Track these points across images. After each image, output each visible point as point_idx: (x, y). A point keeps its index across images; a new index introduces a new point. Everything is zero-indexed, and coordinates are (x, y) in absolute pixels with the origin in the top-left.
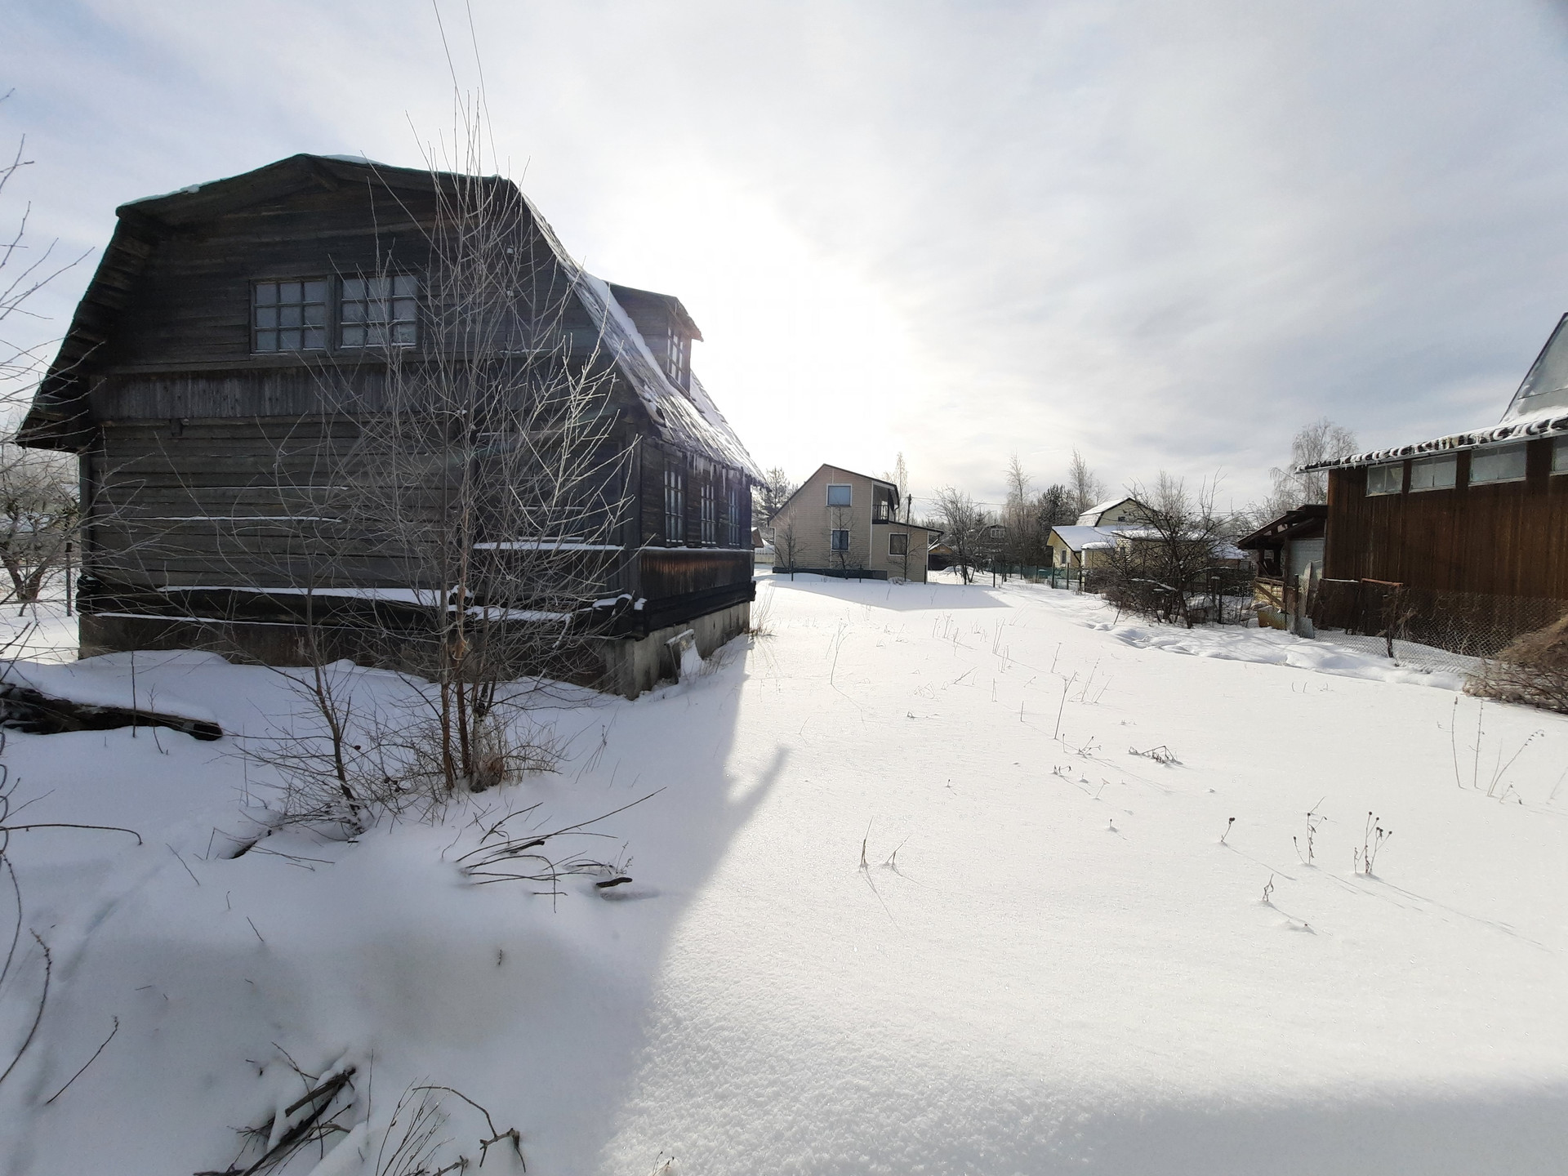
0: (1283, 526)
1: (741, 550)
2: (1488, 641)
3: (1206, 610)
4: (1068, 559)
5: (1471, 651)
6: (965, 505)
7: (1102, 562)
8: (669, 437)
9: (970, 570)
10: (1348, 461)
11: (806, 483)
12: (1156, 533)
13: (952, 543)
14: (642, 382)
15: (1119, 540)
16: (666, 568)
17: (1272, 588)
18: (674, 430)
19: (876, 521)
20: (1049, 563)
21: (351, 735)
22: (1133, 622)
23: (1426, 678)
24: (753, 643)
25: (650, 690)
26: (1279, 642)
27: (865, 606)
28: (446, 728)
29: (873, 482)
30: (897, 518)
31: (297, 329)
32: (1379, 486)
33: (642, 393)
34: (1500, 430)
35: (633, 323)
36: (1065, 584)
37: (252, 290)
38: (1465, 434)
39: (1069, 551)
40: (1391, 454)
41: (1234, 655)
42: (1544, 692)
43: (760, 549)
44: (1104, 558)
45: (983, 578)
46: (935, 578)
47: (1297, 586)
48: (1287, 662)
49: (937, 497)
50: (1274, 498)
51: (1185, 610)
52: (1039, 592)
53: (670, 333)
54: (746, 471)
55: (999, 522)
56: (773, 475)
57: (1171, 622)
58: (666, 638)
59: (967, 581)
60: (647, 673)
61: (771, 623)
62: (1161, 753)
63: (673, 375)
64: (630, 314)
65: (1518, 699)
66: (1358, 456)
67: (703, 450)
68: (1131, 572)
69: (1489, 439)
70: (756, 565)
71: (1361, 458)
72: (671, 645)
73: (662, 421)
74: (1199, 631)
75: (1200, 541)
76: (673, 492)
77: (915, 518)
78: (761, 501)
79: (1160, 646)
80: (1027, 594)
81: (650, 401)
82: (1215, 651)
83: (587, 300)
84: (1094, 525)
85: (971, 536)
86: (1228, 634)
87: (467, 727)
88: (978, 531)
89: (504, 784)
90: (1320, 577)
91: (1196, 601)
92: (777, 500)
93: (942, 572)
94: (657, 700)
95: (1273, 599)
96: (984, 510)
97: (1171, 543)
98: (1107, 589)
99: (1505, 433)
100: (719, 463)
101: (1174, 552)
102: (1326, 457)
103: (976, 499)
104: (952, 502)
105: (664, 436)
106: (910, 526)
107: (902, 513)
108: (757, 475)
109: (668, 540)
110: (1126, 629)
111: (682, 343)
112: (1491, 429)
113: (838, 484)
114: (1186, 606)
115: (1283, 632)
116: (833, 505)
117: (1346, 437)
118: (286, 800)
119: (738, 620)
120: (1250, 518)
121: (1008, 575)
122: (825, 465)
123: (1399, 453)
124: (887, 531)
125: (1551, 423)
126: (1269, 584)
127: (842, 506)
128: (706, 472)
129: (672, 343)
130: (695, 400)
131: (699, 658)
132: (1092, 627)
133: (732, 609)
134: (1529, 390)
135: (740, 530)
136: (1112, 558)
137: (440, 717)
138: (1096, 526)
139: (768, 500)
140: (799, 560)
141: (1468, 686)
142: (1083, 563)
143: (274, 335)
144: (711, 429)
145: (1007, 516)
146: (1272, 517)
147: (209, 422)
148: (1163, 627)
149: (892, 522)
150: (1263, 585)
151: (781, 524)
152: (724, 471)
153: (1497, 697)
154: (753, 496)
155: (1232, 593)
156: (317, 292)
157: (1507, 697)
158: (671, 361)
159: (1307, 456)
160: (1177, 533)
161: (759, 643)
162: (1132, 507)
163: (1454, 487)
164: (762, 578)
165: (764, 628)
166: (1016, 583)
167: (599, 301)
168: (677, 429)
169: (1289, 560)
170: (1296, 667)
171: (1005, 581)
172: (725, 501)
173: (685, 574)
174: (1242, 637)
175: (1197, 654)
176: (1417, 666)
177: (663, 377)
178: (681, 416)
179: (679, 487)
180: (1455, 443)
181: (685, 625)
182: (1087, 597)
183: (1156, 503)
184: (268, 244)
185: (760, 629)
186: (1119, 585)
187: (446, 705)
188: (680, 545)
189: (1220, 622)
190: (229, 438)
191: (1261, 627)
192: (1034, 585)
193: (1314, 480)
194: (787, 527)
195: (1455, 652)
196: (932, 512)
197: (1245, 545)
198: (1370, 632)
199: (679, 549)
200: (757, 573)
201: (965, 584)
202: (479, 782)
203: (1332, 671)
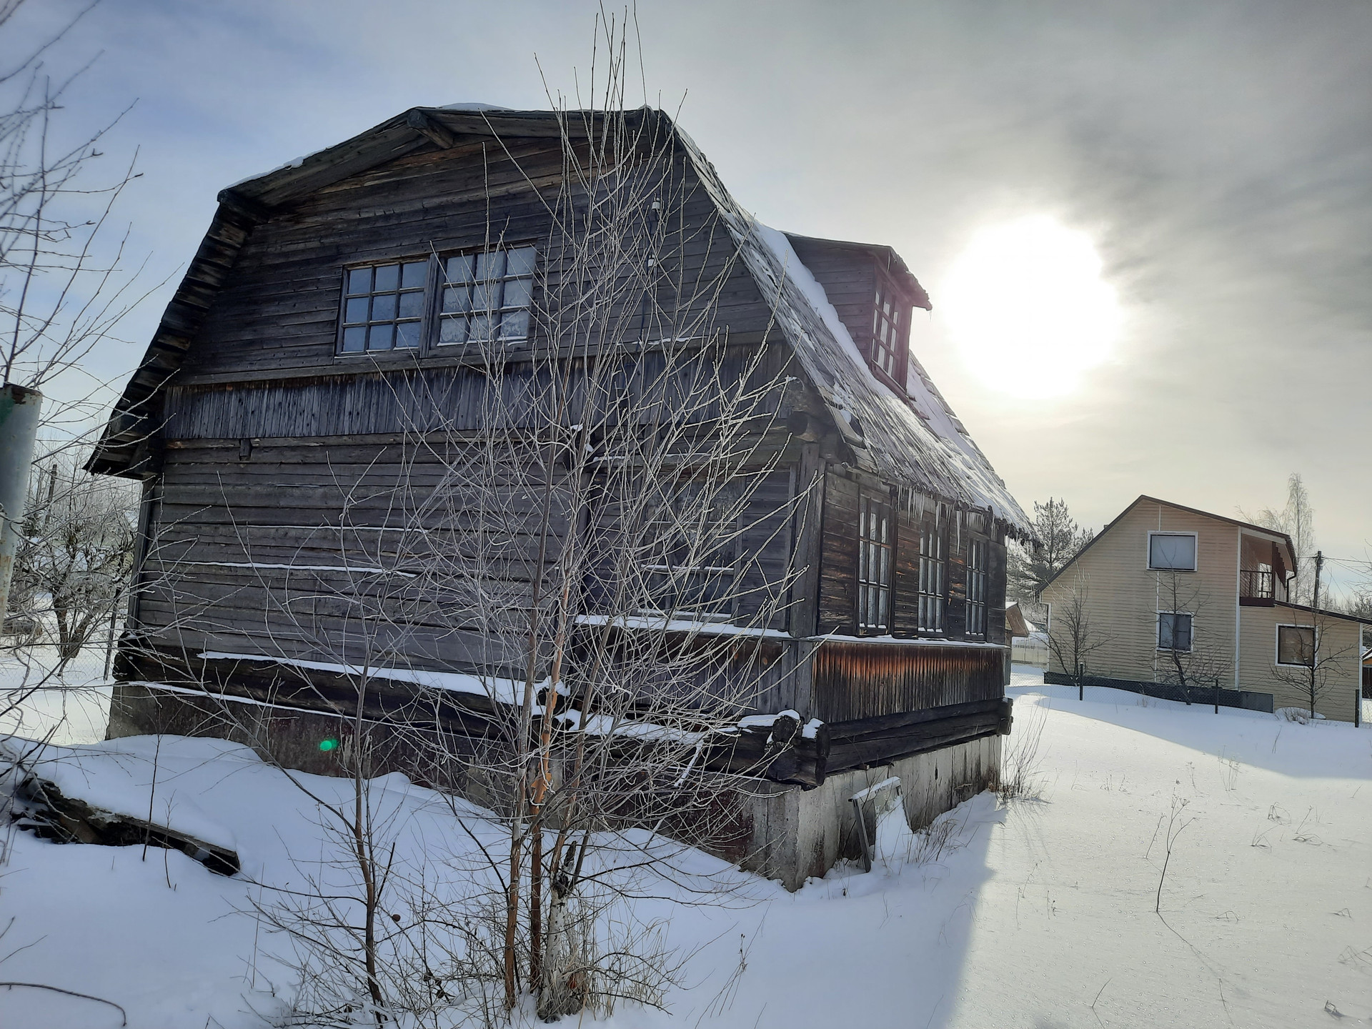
1: (986, 645)
8: (869, 463)
11: (1107, 528)
14: (831, 379)
16: (857, 671)
18: (878, 451)
19: (1247, 601)
21: (390, 900)
24: (1005, 811)
25: (822, 877)
28: (512, 910)
29: (1240, 530)
30: (1292, 595)
31: (390, 323)
33: (829, 396)
35: (823, 290)
37: (345, 277)
43: (1021, 638)
53: (877, 301)
54: (997, 514)
56: (1047, 513)
58: (853, 789)
60: (819, 847)
61: (1039, 777)
63: (880, 363)
64: (818, 277)
67: (924, 480)
70: (1013, 666)
72: (860, 803)
73: (859, 438)
76: (872, 547)
77: (1331, 596)
81: (841, 407)
83: (757, 263)
87: (542, 907)
89: (586, 1013)
92: (1054, 556)
94: (834, 897)
100: (952, 501)
105: (860, 462)
106: (1321, 612)
107: (1303, 586)
108: (1017, 518)
109: (862, 625)
111: (896, 314)
113: (1168, 532)
116: (1158, 569)
118: (298, 988)
119: (978, 765)
122: (1143, 498)
124: (1271, 620)
127: (1178, 570)
128: (929, 514)
129: (881, 315)
130: (914, 400)
131: (908, 830)
133: (968, 746)
135: (985, 607)
137: (506, 890)
139: (1037, 556)
140: (1092, 664)
143: (363, 331)
144: (938, 446)
147: (280, 442)
149: (1280, 603)
151: (1059, 599)
152: (959, 514)
154: (1009, 549)
156: (416, 275)
158: (878, 343)
161: (1016, 813)
164: (1024, 690)
165: (1025, 784)
167: (773, 262)
168: (883, 449)
172: (960, 562)
173: (888, 681)
177: (864, 367)
178: (891, 427)
179: (884, 539)
181: (886, 768)
184: (367, 220)
185: (1018, 786)
187: (515, 873)
188: (882, 633)
190: (298, 463)
194: (1071, 604)
199: (879, 639)
200: (1015, 680)
202: (550, 1005)
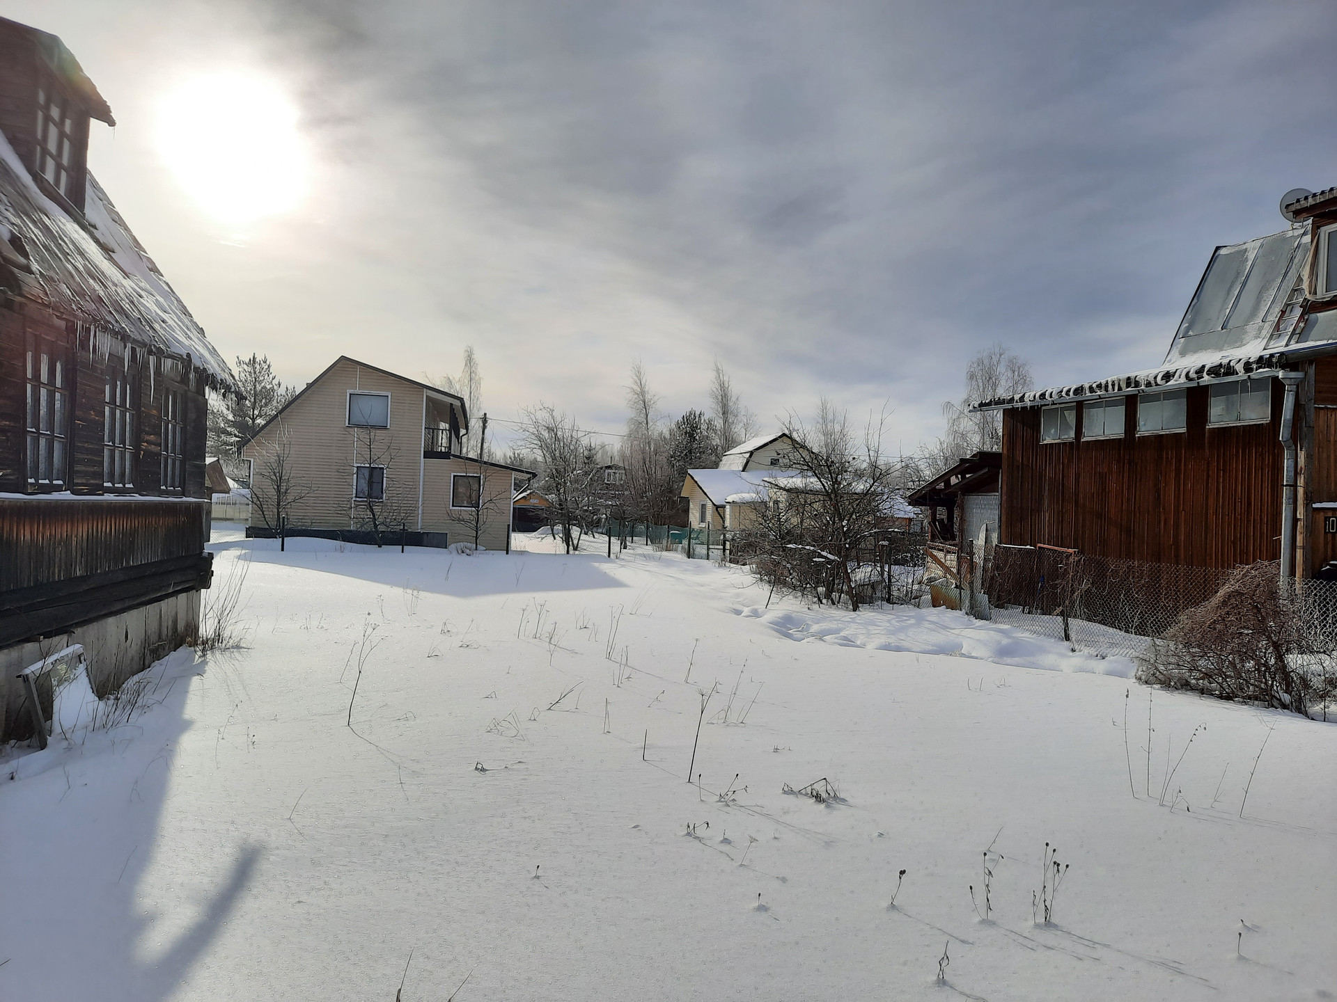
0: (957, 477)
1: (184, 499)
2: (1157, 618)
3: (873, 586)
4: (709, 517)
5: (1141, 630)
6: (567, 434)
7: (751, 521)
8: (37, 291)
9: (575, 532)
10: (1022, 399)
11: (309, 386)
12: (814, 482)
13: (548, 489)
15: (772, 492)
16: (26, 533)
17: (945, 556)
18: (50, 280)
19: (430, 454)
20: (685, 524)
22: (790, 604)
23: (1101, 666)
24: (204, 663)
26: (952, 626)
27: (409, 591)
29: (426, 392)
30: (464, 450)
32: (1053, 431)
34: (1163, 373)
36: (705, 552)
38: (1132, 375)
39: (709, 505)
40: (1063, 394)
41: (905, 644)
42: (1208, 676)
43: (221, 495)
44: (753, 516)
45: (595, 543)
46: (523, 544)
47: (972, 554)
48: (963, 651)
49: (526, 420)
50: (947, 440)
51: (850, 587)
52: (669, 563)
53: (41, 101)
54: (196, 362)
55: (617, 460)
56: (249, 369)
57: (834, 604)
58: (21, 663)
59: (571, 548)
61: (240, 626)
62: (820, 788)
63: (49, 176)
65: (1185, 686)
66: (1032, 394)
67: (109, 318)
68: (787, 536)
69: (1153, 382)
70: (213, 523)
71: (1035, 396)
72: (32, 678)
73: (22, 260)
74: (866, 613)
75: (866, 495)
76: (43, 392)
77: (492, 450)
78: (225, 411)
79: (820, 636)
80: (652, 566)
82: (883, 640)
84: (741, 469)
85: (576, 481)
86: (898, 617)
88: (586, 474)
90: (995, 541)
91: (863, 573)
92: (256, 412)
93: (533, 534)
95: (947, 570)
96: (596, 441)
97: (833, 496)
98: (756, 559)
99: (1168, 376)
100: (144, 345)
101: (837, 510)
102: (1002, 393)
103: (584, 426)
104: (549, 429)
105: (26, 289)
106: (485, 463)
107: (472, 442)
108: (218, 370)
109: (31, 481)
110: (780, 614)
111: (68, 123)
112: (1155, 372)
113: (366, 392)
114: (850, 580)
115: (957, 613)
116: (358, 426)
117: (1021, 369)
119: (175, 622)
120: (922, 465)
121: (629, 539)
122: (343, 358)
123: (1071, 393)
124: (447, 471)
125: (1206, 369)
126: (942, 550)
127: (373, 427)
128: (116, 359)
129: (48, 119)
130: (95, 227)
131: (92, 697)
132: (738, 612)
133: (163, 604)
134: (1188, 329)
135: (183, 463)
136: (763, 516)
138: (743, 471)
139: (239, 410)
140: (294, 516)
141: (1140, 673)
142: (727, 523)
144: (127, 283)
145: (628, 453)
146: (945, 464)
148: (826, 610)
149: (456, 456)
150: (935, 553)
151: (263, 454)
152: (152, 359)
153: (1167, 684)
154: (210, 401)
155: (903, 562)
157: (1175, 683)
158: (45, 152)
159: (981, 389)
160: (840, 483)
161: (216, 664)
162: (784, 446)
163: (1123, 436)
164: (225, 547)
165: (226, 634)
166: (639, 551)
168: (56, 277)
169: (962, 520)
170: (973, 657)
171: (625, 548)
172: (154, 412)
173: (66, 542)
174: (912, 621)
175: (863, 646)
176: (1093, 651)
177: (26, 178)
178: (66, 254)
179: (58, 383)
180: (1123, 385)
181: (64, 638)
182: (732, 570)
183: (816, 442)
185: (218, 637)
186: (772, 553)
188: (58, 489)
189: (889, 601)
191: (934, 606)
192: (665, 553)
193: (989, 419)
194: (273, 459)
195: (1127, 631)
196: (520, 443)
197: (916, 501)
198: (1047, 611)
199: (55, 496)
200: (215, 537)
201: (568, 552)
203: (1009, 660)
